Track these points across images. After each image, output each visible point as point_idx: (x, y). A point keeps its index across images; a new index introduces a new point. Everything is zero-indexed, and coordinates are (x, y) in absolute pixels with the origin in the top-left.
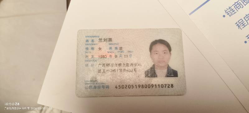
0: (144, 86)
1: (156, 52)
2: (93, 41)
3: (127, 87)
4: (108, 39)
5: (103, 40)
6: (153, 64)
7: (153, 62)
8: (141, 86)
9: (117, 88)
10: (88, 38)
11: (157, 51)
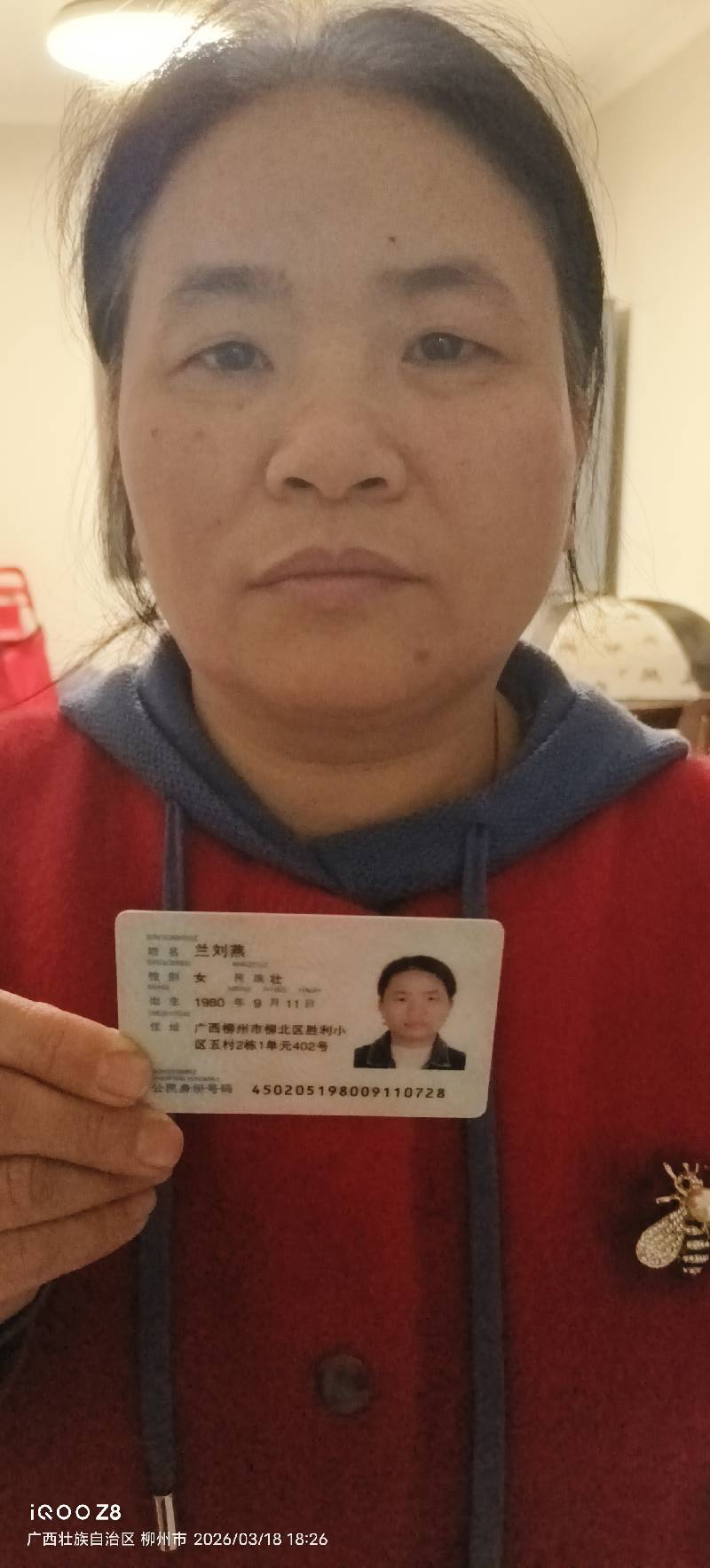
0: (348, 1090)
1: (401, 996)
2: (173, 951)
3: (293, 1091)
4: (229, 950)
5: (211, 951)
6: (385, 1029)
7: (385, 1024)
8: (339, 1090)
9: (256, 1091)
10: (155, 943)
11: (404, 993)
